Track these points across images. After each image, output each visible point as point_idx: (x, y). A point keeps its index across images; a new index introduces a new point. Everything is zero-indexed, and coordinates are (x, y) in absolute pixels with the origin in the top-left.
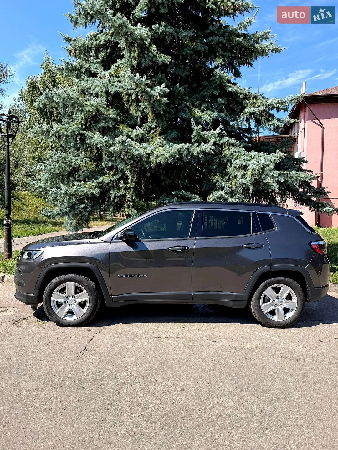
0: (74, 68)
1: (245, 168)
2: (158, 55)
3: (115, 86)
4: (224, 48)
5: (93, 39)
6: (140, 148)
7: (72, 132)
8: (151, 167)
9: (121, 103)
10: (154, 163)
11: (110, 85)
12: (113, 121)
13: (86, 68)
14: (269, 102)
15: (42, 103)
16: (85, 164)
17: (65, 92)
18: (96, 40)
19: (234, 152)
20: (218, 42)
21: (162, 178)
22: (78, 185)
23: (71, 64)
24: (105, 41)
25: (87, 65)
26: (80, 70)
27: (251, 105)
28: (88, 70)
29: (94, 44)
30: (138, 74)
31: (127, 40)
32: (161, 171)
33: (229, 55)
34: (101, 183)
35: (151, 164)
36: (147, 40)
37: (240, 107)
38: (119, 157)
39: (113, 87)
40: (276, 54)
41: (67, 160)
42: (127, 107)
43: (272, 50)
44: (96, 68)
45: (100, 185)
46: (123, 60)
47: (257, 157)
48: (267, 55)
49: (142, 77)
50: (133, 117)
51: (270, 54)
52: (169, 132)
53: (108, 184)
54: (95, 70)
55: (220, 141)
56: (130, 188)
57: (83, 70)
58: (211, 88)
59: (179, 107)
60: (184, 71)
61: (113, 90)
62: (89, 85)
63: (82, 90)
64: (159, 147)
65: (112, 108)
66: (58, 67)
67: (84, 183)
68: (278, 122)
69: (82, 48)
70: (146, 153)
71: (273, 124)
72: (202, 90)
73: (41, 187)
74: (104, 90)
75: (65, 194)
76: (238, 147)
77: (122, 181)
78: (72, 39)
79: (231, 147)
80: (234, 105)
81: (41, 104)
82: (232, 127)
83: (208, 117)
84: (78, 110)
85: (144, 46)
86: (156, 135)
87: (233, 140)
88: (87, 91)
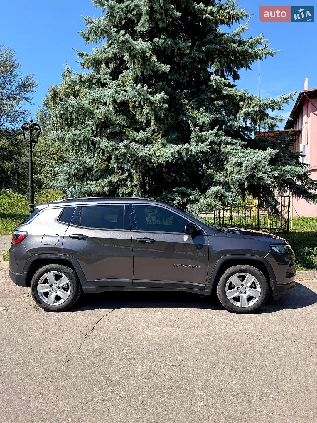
0: (86, 80)
1: (241, 164)
2: (158, 66)
3: (121, 95)
4: (221, 55)
5: (103, 53)
6: (144, 150)
7: (85, 138)
8: (153, 166)
9: (128, 109)
10: (156, 163)
11: (117, 94)
12: (120, 126)
13: (96, 79)
14: (263, 102)
15: (59, 113)
16: (98, 165)
17: (77, 102)
18: (106, 54)
19: (231, 149)
20: (214, 50)
21: (164, 176)
22: (91, 185)
23: (83, 76)
24: (113, 54)
25: (98, 77)
26: (92, 81)
27: (247, 106)
28: (99, 80)
29: (104, 57)
30: (139, 84)
31: (130, 53)
32: (164, 169)
33: (225, 61)
34: (111, 182)
35: (153, 164)
36: (148, 53)
37: (236, 108)
38: (125, 159)
39: (119, 96)
40: (269, 57)
41: (82, 162)
42: (132, 113)
43: (266, 54)
44: (105, 79)
45: (109, 184)
46: (128, 71)
47: (252, 154)
48: (261, 58)
49: (143, 87)
50: (138, 122)
51: (263, 58)
52: (171, 134)
53: (117, 182)
54: (104, 81)
55: (217, 140)
56: (136, 186)
57: (94, 81)
58: (209, 92)
59: (180, 111)
60: (184, 78)
61: (119, 98)
62: (99, 94)
63: (93, 99)
64: (161, 148)
65: (120, 115)
66: (72, 79)
67: (96, 182)
68: (272, 120)
69: (93, 62)
70: (149, 155)
71: (267, 122)
72: (201, 94)
73: (60, 186)
74: (112, 99)
75: (79, 193)
76: (234, 145)
77: (129, 180)
78: (84, 54)
79: (228, 146)
80: (231, 106)
81: (57, 114)
82: (229, 127)
83: (206, 118)
84: (89, 118)
85: (146, 58)
86: (159, 137)
87: (229, 139)
88: (97, 100)
